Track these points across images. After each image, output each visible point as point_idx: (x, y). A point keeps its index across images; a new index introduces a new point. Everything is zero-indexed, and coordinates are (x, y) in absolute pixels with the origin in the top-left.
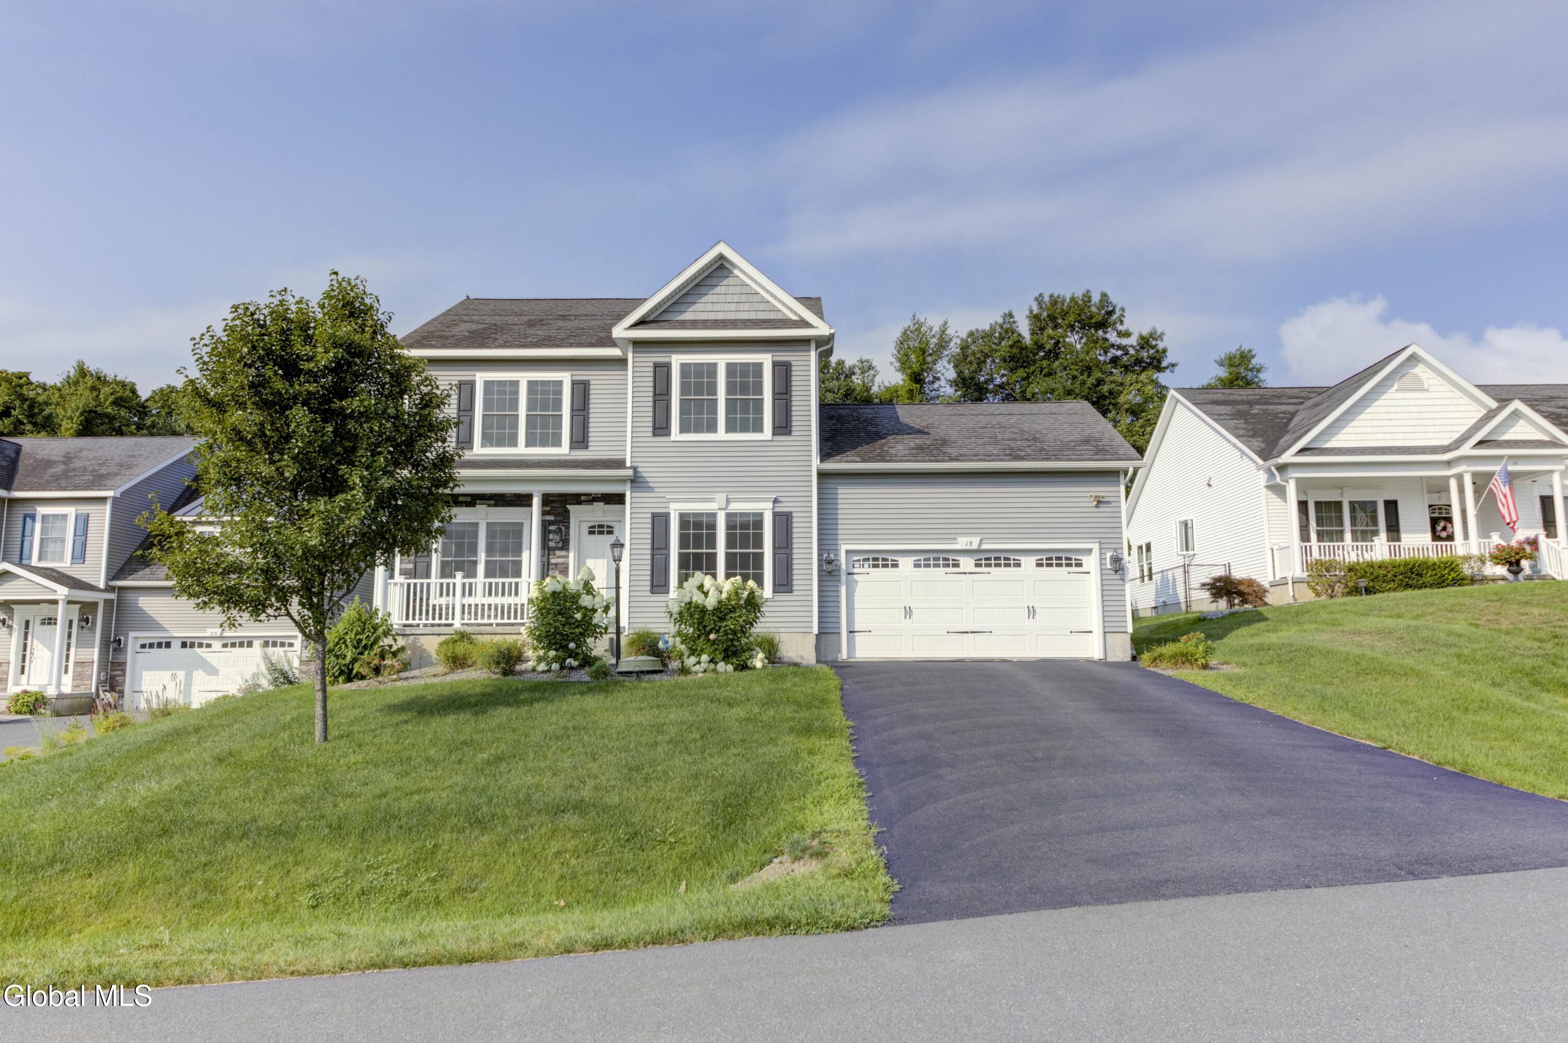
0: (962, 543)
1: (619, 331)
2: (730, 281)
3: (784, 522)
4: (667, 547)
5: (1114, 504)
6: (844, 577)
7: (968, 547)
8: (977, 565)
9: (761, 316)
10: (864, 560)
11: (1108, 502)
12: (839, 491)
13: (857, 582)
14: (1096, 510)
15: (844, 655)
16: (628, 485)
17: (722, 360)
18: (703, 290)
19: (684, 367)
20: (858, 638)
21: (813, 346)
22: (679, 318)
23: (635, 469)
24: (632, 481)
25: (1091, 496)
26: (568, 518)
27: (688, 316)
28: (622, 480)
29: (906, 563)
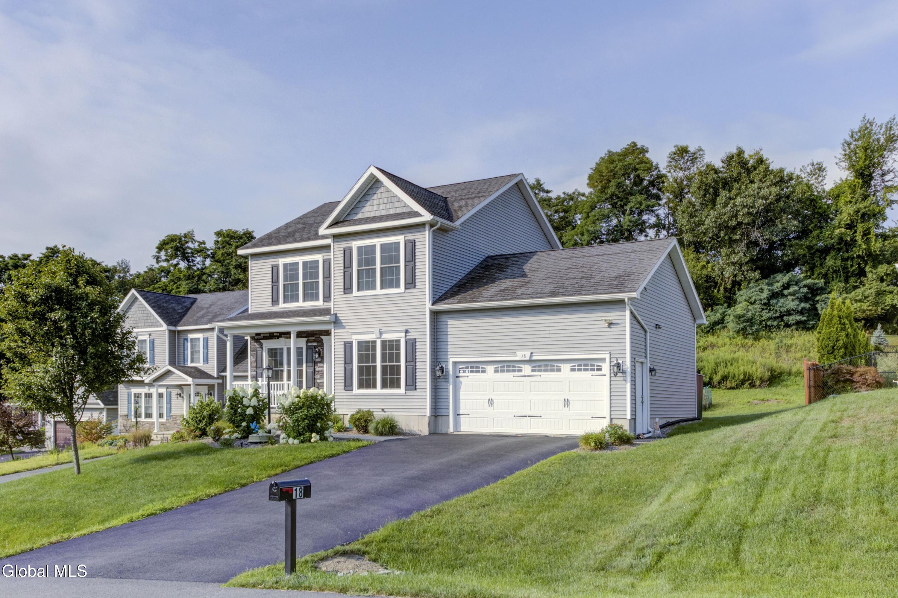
0: (519, 356)
1: (322, 231)
2: (382, 190)
3: (412, 345)
4: (351, 362)
5: (622, 325)
6: (451, 380)
7: (523, 359)
8: (533, 371)
9: (398, 211)
10: (466, 368)
11: (617, 324)
12: (449, 323)
13: (461, 382)
14: (609, 329)
15: (451, 430)
16: (333, 325)
17: (377, 242)
18: (368, 197)
19: (359, 249)
20: (462, 418)
21: (427, 227)
22: (356, 218)
23: (336, 315)
24: (334, 323)
25: (605, 320)
26: (323, 344)
27: (359, 216)
28: (328, 323)
29: (490, 369)
